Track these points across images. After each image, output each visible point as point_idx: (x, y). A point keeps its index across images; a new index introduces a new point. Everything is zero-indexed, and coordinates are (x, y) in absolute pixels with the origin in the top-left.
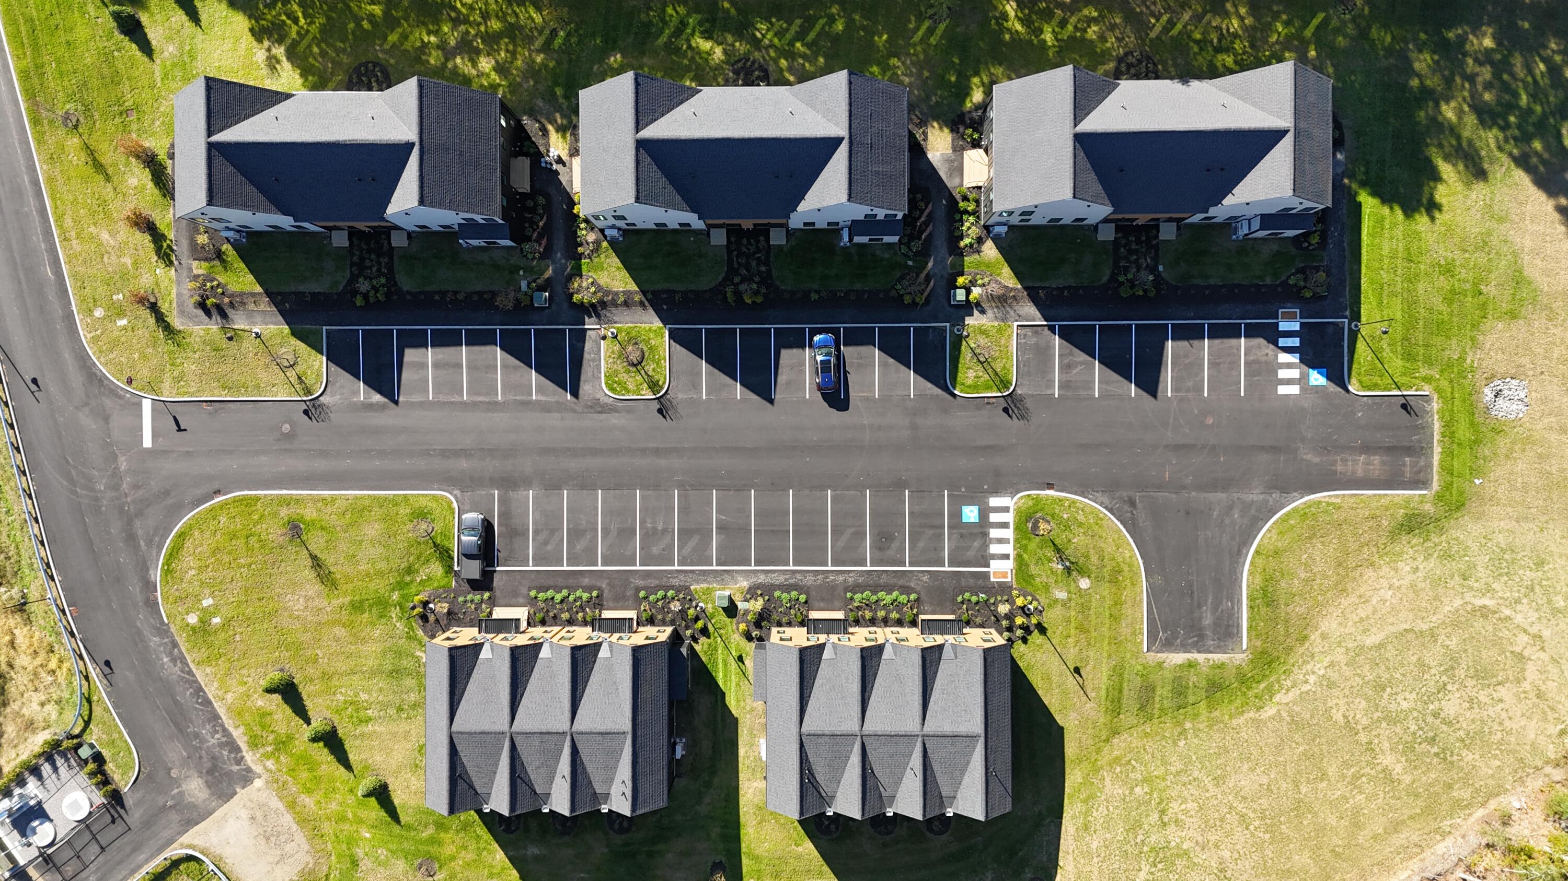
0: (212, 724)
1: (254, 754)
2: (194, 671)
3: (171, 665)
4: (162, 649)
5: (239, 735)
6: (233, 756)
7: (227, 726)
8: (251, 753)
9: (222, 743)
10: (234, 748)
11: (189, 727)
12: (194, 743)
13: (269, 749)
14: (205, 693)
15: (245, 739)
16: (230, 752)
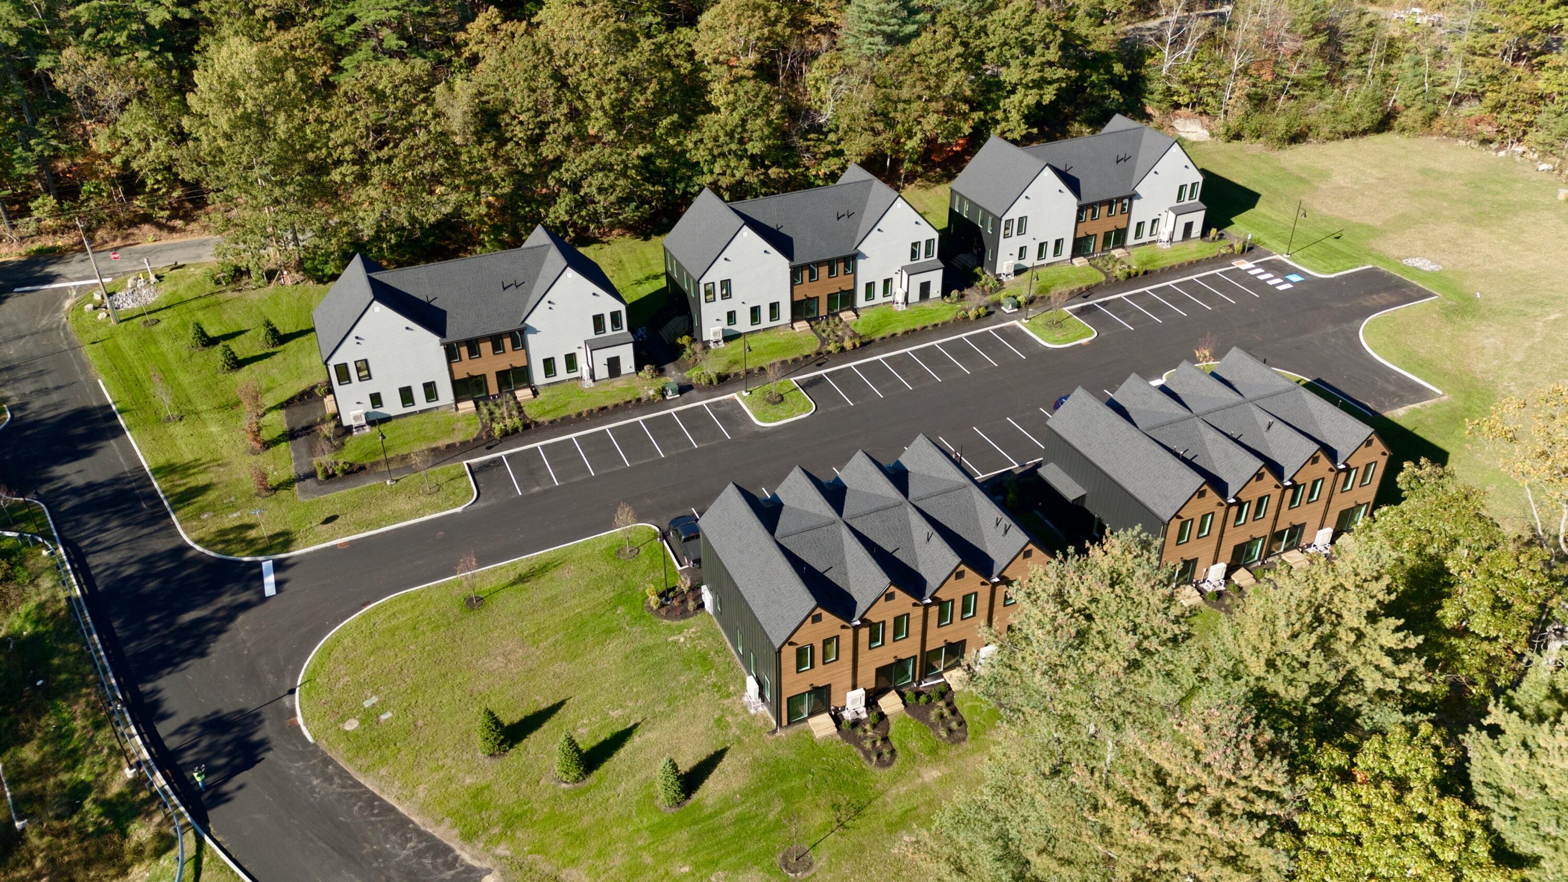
0: (399, 834)
1: (473, 848)
2: (362, 781)
3: (326, 785)
4: (309, 772)
5: (444, 833)
6: (439, 861)
7: (422, 828)
8: (468, 848)
9: (420, 851)
10: (439, 850)
11: (364, 848)
12: (375, 865)
13: (496, 830)
14: (381, 800)
15: (456, 831)
16: (434, 858)
